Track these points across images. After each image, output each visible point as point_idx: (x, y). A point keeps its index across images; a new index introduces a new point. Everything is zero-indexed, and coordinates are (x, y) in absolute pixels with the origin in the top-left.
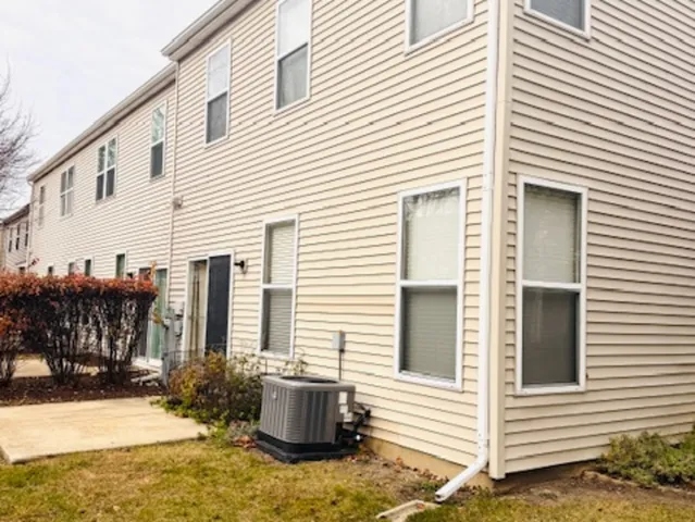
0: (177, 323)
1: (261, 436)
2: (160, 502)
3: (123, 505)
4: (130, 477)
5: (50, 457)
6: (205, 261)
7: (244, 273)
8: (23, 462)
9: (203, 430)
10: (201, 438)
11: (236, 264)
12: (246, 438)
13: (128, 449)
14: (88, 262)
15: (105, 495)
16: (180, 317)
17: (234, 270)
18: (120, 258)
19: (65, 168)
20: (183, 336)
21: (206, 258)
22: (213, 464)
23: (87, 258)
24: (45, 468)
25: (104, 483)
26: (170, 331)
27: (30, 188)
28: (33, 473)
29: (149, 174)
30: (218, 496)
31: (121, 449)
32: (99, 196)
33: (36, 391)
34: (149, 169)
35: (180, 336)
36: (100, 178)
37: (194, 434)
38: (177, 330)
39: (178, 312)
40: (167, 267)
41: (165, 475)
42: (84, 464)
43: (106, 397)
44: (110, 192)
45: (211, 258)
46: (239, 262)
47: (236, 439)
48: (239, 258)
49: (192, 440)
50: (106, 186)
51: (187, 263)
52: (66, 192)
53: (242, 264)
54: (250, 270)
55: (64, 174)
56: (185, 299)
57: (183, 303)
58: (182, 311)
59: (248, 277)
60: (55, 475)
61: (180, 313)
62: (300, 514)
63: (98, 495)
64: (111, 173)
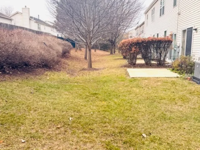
0: (178, 49)
1: (194, 78)
2: (160, 88)
3: (152, 87)
4: (155, 82)
5: (139, 77)
6: (186, 30)
7: (197, 32)
8: (133, 78)
9: (179, 76)
10: (178, 77)
11: (194, 30)
12: (189, 78)
13: (157, 78)
14: (158, 35)
15: (148, 85)
16: (179, 47)
17: (194, 31)
18: (165, 32)
19: (152, 8)
20: (180, 53)
21: (186, 29)
22: (177, 82)
23: (157, 33)
24: (137, 79)
25: (149, 83)
26: (176, 51)
27: (145, 16)
28: (135, 80)
29: (173, 6)
30: (176, 88)
31: (155, 78)
32: (160, 15)
33: (141, 66)
34: (173, 4)
35: (179, 52)
36: (161, 9)
37: (176, 76)
38: (178, 51)
39: (178, 46)
40: (176, 33)
41: (164, 83)
42: (146, 79)
43: (157, 68)
44: (163, 13)
45: (188, 29)
46: (195, 29)
47: (186, 78)
48: (195, 28)
49: (175, 77)
50: (162, 12)
51: (181, 31)
52: (153, 15)
53: (196, 30)
54: (198, 31)
55: (152, 10)
56: (180, 42)
57: (180, 43)
58: (180, 45)
59: (198, 33)
60: (139, 80)
61: (179, 46)
62: (197, 94)
63: (147, 85)
64: (163, 7)
